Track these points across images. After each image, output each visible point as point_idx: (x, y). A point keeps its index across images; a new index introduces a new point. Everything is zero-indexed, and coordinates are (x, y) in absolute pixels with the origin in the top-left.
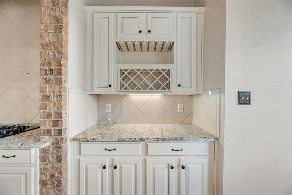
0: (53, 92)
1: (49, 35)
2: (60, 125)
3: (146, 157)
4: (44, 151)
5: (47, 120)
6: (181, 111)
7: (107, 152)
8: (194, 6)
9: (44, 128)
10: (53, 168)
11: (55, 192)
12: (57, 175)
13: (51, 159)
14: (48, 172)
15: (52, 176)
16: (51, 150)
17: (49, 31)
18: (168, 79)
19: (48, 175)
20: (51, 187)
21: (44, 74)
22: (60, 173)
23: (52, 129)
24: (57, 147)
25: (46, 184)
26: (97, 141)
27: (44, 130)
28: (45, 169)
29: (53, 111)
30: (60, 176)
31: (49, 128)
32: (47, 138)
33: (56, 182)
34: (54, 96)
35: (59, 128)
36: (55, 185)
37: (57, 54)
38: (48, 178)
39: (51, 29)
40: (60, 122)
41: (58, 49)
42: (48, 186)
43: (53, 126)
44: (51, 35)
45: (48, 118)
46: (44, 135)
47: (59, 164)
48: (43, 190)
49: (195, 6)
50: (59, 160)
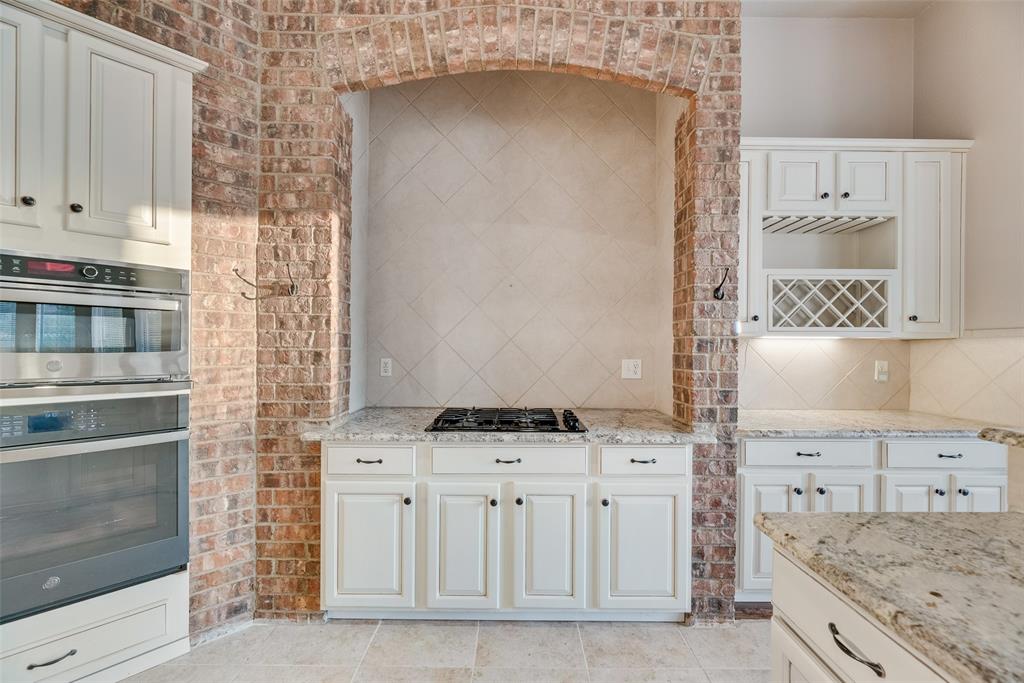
0: (721, 334)
1: (712, 218)
2: (733, 401)
3: (881, 472)
4: (700, 450)
5: (708, 389)
6: (884, 378)
7: (803, 460)
8: (914, 138)
9: (701, 406)
10: (718, 487)
11: (721, 535)
12: (725, 501)
13: (713, 468)
14: (708, 496)
15: (716, 504)
16: (714, 451)
17: (713, 211)
18: (881, 304)
19: (708, 501)
20: (713, 525)
21: (701, 297)
22: (732, 497)
23: (718, 407)
24: (725, 444)
25: (705, 520)
26: (785, 435)
27: (701, 409)
28: (700, 489)
29: (718, 372)
30: (731, 502)
31: (712, 406)
32: (706, 425)
33: (724, 516)
34: (722, 341)
35: (731, 406)
36: (722, 522)
37: (727, 257)
38: (708, 507)
39: (717, 209)
40: (734, 394)
41: (729, 246)
42: (706, 524)
43: (719, 402)
44: (716, 219)
45: (709, 386)
46: (700, 421)
47: (731, 480)
48: (698, 531)
49: (916, 136)
50: (731, 471)
